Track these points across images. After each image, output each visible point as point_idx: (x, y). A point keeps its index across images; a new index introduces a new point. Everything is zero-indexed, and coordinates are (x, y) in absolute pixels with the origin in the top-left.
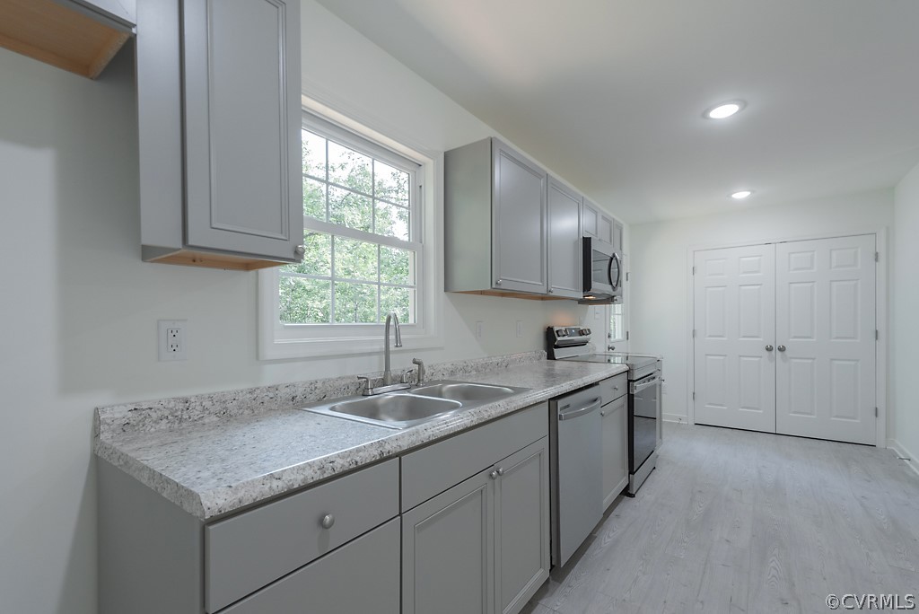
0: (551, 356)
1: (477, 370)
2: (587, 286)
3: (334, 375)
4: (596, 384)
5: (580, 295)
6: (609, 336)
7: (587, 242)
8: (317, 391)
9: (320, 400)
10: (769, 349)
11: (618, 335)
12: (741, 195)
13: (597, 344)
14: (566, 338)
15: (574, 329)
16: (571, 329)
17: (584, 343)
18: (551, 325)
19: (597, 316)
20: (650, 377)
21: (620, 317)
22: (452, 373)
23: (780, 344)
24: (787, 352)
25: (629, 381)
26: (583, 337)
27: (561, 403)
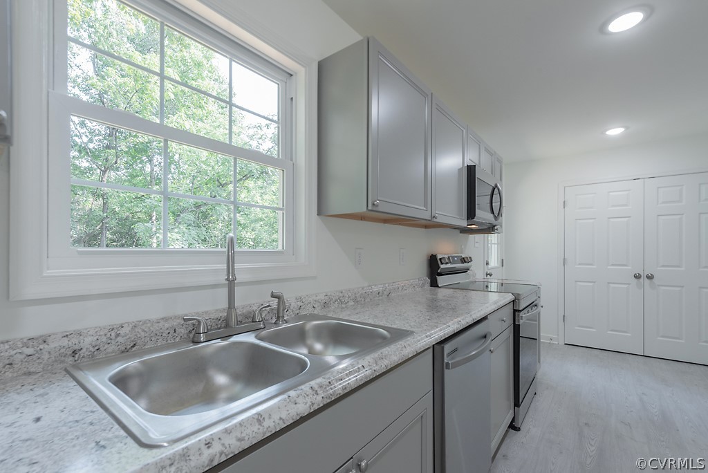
0: (434, 284)
1: (355, 301)
2: (471, 214)
3: (154, 316)
4: (485, 318)
5: (463, 223)
6: (487, 264)
7: (471, 170)
8: (120, 339)
9: (126, 351)
10: (637, 277)
11: (494, 262)
12: (615, 131)
13: (477, 271)
14: (449, 266)
15: (456, 257)
16: (453, 257)
17: (465, 271)
18: (434, 253)
19: (477, 245)
20: (533, 305)
21: (496, 246)
22: (325, 305)
23: (648, 272)
24: (654, 280)
25: (515, 311)
26: (465, 265)
27: (448, 348)
